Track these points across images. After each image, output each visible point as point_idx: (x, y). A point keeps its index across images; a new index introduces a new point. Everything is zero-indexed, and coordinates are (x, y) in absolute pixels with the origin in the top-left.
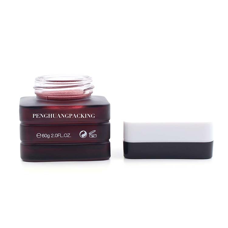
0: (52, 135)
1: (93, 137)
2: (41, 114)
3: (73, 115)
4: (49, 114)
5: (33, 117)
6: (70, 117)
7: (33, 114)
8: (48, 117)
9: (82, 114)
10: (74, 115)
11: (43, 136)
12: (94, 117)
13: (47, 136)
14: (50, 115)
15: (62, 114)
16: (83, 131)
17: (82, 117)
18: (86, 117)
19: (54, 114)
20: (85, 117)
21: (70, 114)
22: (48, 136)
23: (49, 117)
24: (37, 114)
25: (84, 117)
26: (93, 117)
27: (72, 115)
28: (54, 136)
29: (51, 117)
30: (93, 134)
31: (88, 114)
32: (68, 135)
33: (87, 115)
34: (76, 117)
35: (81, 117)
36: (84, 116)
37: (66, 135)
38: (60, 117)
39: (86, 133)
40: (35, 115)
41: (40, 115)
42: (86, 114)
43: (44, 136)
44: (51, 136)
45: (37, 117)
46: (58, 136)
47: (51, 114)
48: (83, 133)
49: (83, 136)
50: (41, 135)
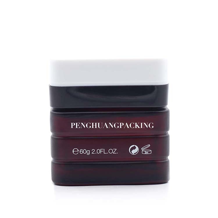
0: (93, 150)
1: (146, 153)
2: (82, 123)
4: (93, 123)
5: (72, 127)
6: (121, 127)
7: (72, 123)
8: (92, 127)
9: (136, 123)
10: (127, 124)
11: (81, 152)
12: (153, 127)
13: (86, 152)
14: (94, 124)
15: (110, 123)
16: (133, 146)
17: (136, 127)
18: (142, 127)
20: (140, 127)
21: (121, 123)
22: (88, 152)
23: (93, 127)
24: (77, 123)
25: (139, 127)
27: (123, 124)
28: (96, 152)
29: (96, 127)
30: (146, 150)
31: (145, 123)
32: (114, 151)
34: (128, 127)
35: (135, 127)
37: (111, 151)
38: (107, 127)
40: (74, 124)
41: (80, 125)
42: (142, 123)
43: (83, 152)
44: (91, 152)
45: (77, 127)
46: (101, 151)
47: (96, 123)
48: (134, 148)
49: (134, 152)
50: (78, 151)
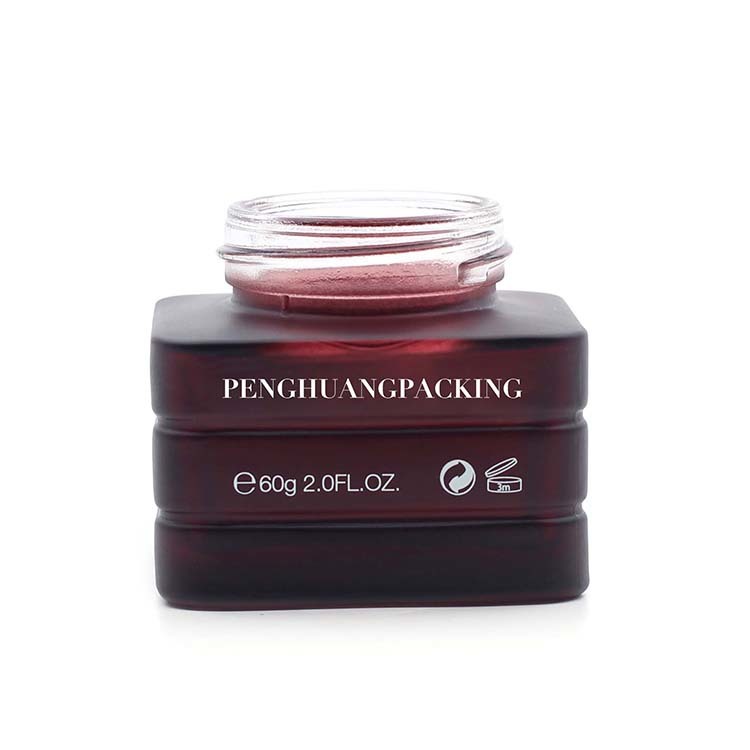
0: (309, 480)
1: (504, 489)
2: (263, 381)
3: (418, 384)
4: (302, 382)
5: (227, 395)
6: (403, 395)
7: (227, 381)
8: (297, 394)
9: (458, 381)
10: (424, 383)
11: (266, 486)
12: (519, 394)
13: (284, 485)
14: (307, 384)
15: (364, 381)
16: (455, 462)
17: (458, 396)
18: (478, 395)
19: (323, 381)
20: (473, 393)
21: (403, 381)
22: (290, 486)
23: (302, 395)
24: (244, 382)
25: (468, 396)
26: (512, 392)
27: (411, 384)
28: (318, 484)
29: (313, 395)
31: (489, 381)
32: (384, 483)
33: (484, 385)
34: (430, 395)
35: (454, 394)
36: (471, 389)
37: (373, 483)
38: (354, 395)
39: (470, 473)
40: (236, 384)
41: (257, 387)
43: (272, 486)
44: (300, 486)
45: (244, 395)
46: (336, 483)
47: (313, 382)
48: (458, 471)
49: (458, 484)
50: (254, 481)
